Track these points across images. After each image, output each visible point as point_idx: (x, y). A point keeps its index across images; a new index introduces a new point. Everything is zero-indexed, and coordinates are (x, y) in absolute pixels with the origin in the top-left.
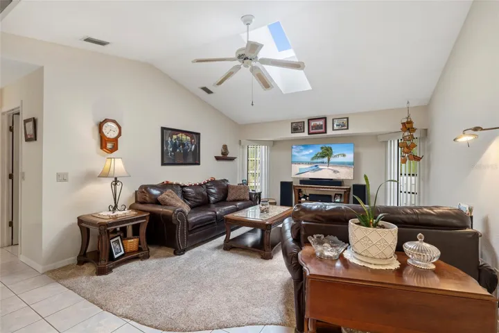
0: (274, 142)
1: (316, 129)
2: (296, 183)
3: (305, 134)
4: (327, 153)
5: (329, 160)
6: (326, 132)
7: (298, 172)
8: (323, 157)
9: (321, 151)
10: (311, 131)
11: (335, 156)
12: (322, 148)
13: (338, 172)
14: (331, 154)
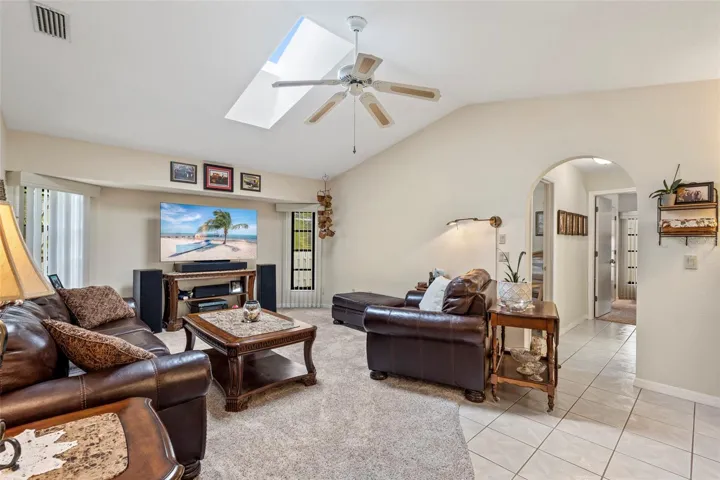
0: (103, 189)
1: (217, 182)
2: (168, 272)
3: (199, 187)
4: (222, 221)
5: (226, 232)
6: (232, 191)
7: (175, 251)
8: (217, 227)
9: (214, 217)
10: (210, 185)
11: (235, 227)
12: (215, 213)
13: (238, 249)
14: (229, 223)
